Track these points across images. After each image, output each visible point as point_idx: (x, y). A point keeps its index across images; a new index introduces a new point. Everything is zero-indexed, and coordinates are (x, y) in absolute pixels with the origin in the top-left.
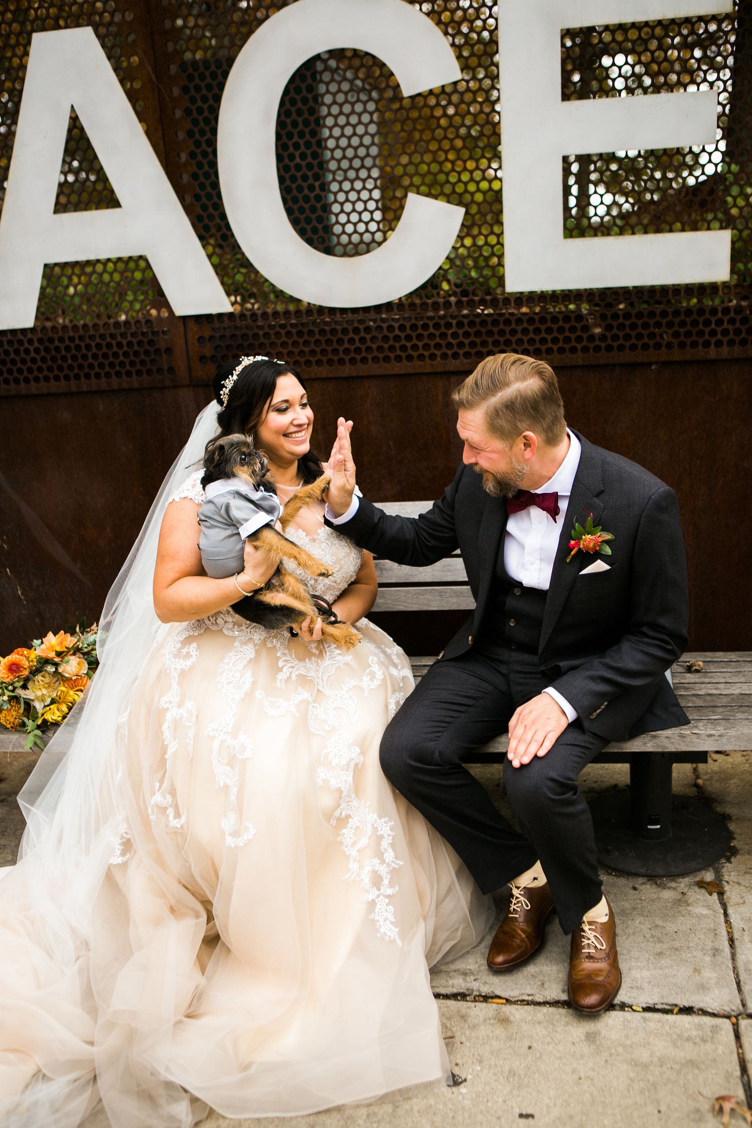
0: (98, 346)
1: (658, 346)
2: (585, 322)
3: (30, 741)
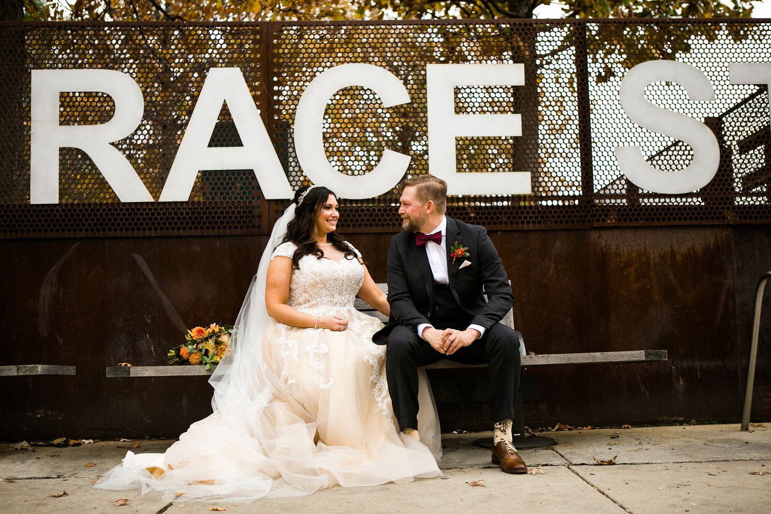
1: (501, 223)
2: (466, 211)
3: (208, 367)
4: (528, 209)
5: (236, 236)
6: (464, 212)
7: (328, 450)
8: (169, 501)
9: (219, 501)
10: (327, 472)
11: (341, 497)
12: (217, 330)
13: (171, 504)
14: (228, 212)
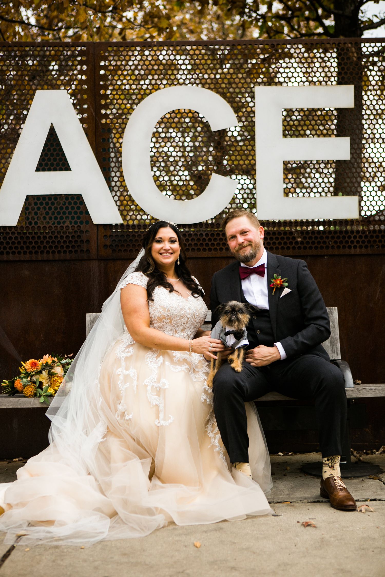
0: (50, 237)
1: (327, 247)
2: (293, 235)
3: (42, 399)
4: (355, 234)
5: (65, 260)
6: (291, 237)
7: (163, 488)
8: (11, 543)
9: (60, 543)
10: (161, 511)
11: (177, 538)
12: (50, 362)
13: (13, 548)
14: (56, 237)
